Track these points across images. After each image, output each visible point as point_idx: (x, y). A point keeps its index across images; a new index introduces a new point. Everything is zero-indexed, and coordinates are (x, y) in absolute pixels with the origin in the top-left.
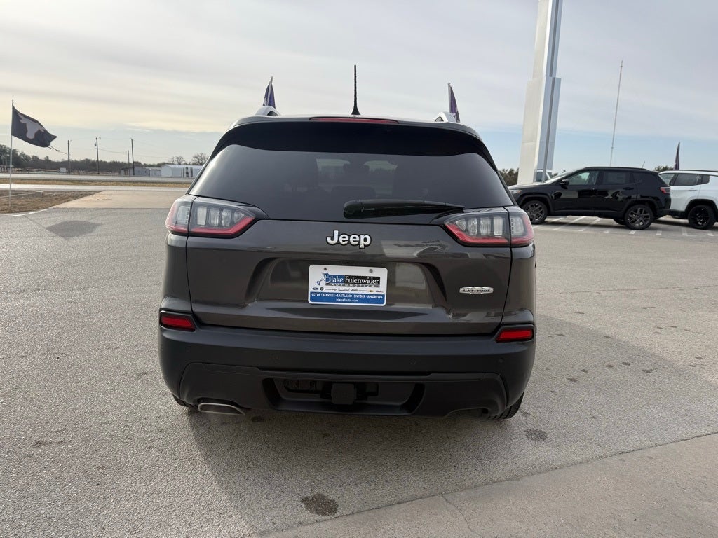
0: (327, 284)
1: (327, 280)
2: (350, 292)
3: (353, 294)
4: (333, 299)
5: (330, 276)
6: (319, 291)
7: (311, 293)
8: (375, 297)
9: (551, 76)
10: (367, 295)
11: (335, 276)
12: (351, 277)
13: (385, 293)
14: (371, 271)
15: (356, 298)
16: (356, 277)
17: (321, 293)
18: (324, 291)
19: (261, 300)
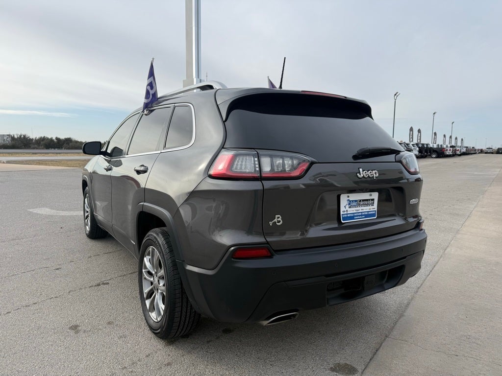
0: (349, 207)
1: (349, 204)
2: (360, 211)
3: (362, 212)
4: (352, 218)
5: (350, 201)
6: (345, 213)
7: (342, 215)
8: (372, 213)
9: (198, 77)
10: (368, 212)
11: (353, 201)
12: (360, 201)
13: (376, 209)
14: (371, 195)
15: (363, 215)
16: (363, 200)
17: (347, 214)
18: (349, 212)
19: (317, 224)
